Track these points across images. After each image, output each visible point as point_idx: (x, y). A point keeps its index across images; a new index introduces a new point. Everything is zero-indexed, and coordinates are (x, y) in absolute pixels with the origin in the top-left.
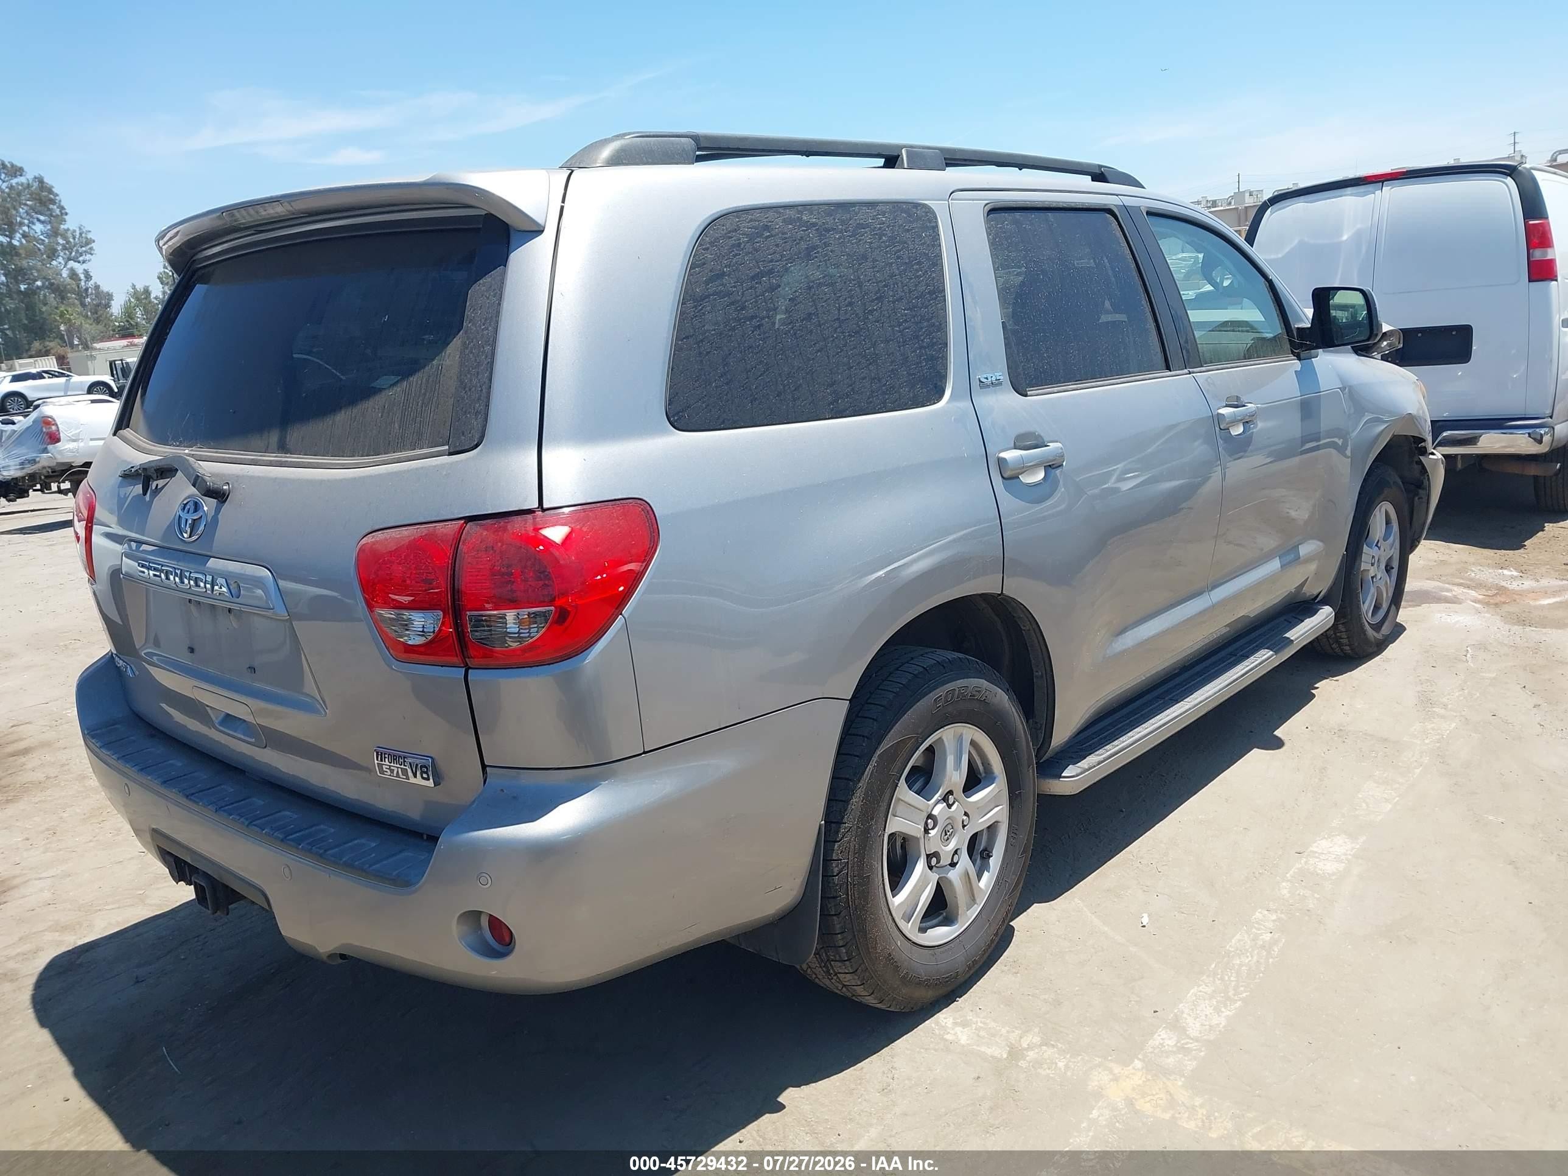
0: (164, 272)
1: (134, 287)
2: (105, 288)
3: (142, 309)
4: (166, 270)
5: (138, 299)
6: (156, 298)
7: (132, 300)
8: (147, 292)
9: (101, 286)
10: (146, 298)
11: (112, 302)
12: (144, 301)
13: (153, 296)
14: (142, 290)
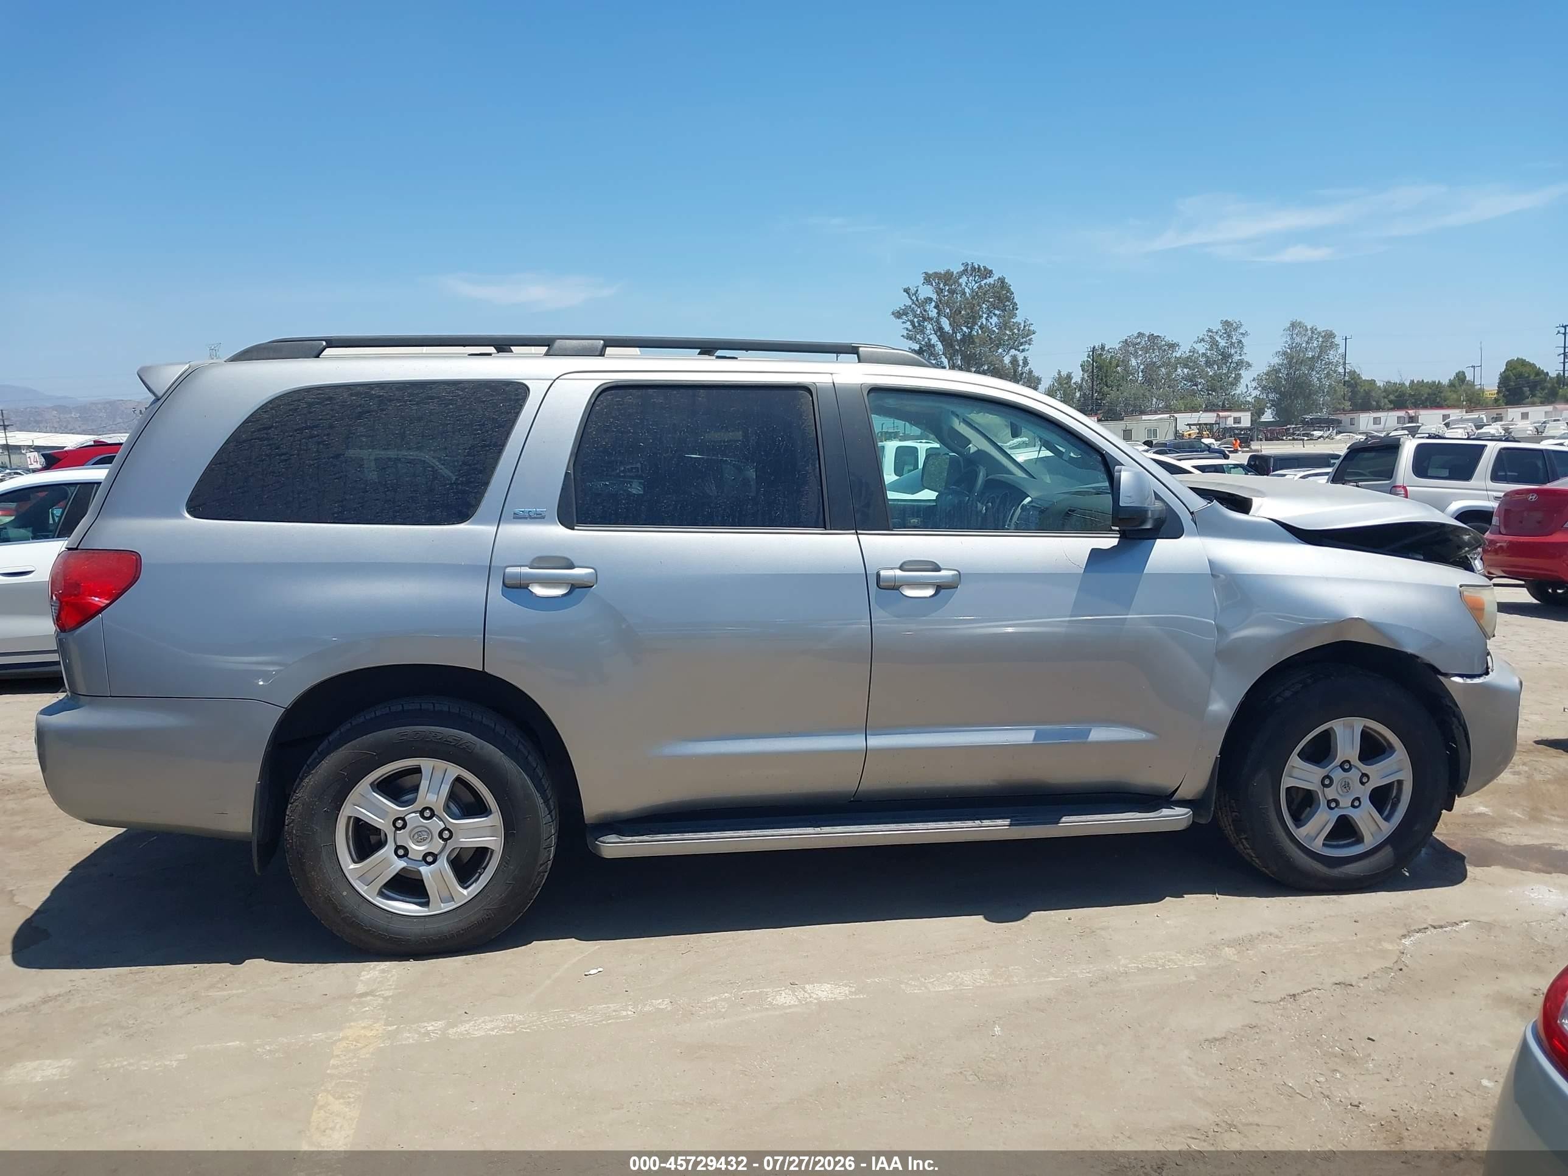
0: (1087, 360)
1: (1059, 372)
2: (1036, 374)
3: (1062, 392)
4: (1089, 359)
5: (1060, 384)
6: (1075, 383)
7: (1056, 385)
8: (1069, 377)
9: (1034, 371)
10: (1066, 383)
11: (1040, 386)
12: (1065, 386)
13: (1073, 381)
14: (1065, 376)
